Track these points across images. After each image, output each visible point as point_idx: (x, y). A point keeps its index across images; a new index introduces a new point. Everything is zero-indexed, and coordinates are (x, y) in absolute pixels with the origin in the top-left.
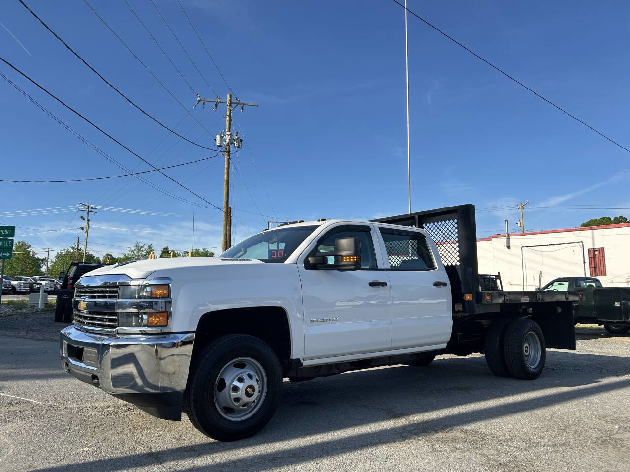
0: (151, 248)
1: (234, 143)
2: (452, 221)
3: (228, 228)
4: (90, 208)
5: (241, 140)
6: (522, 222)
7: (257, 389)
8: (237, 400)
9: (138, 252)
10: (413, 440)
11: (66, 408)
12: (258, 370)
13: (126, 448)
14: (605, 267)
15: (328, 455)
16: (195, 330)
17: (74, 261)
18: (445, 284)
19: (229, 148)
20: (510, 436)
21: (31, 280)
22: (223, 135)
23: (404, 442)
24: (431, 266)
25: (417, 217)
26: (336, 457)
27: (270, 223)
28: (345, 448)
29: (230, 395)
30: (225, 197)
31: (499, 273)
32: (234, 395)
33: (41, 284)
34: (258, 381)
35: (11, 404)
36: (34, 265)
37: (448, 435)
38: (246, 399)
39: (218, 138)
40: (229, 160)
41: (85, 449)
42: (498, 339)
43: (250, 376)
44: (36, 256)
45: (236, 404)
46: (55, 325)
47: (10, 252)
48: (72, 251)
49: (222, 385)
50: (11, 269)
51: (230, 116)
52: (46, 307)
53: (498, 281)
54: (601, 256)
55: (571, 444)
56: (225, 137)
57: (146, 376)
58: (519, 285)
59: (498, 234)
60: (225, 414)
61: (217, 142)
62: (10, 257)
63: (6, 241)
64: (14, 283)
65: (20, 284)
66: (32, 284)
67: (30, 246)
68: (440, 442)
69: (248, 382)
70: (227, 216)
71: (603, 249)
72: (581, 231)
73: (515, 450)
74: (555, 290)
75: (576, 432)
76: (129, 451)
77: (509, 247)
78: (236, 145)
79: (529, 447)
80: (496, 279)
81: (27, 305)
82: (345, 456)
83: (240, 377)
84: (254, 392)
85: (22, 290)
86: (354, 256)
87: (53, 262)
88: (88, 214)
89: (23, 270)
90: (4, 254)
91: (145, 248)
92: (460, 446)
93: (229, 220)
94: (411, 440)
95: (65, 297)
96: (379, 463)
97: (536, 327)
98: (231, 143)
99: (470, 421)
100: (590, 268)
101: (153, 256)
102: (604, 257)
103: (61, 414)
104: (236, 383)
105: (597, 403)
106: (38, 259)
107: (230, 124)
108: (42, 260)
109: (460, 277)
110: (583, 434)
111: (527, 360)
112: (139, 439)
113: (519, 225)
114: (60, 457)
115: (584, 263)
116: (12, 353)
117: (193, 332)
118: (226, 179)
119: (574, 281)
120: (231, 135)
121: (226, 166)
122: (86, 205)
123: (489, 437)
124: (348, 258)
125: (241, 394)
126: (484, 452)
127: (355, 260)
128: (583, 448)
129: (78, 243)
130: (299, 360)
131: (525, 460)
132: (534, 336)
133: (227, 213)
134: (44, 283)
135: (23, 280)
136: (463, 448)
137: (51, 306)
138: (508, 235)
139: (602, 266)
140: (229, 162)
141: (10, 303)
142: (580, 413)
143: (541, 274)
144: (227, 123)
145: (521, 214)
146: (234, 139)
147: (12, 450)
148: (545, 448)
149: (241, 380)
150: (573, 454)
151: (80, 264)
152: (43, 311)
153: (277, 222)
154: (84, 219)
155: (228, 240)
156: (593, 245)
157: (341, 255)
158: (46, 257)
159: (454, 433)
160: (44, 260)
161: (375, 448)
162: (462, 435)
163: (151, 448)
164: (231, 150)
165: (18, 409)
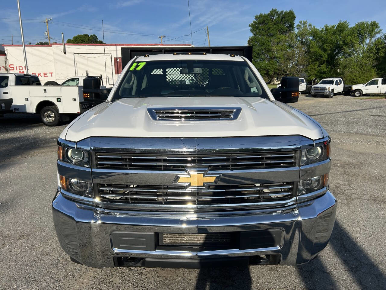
54: (121, 62)
59: (55, 43)
72: (110, 46)
77: (65, 53)
100: (115, 69)
115: (112, 66)
138: (64, 44)
143: (87, 72)
156: (117, 55)
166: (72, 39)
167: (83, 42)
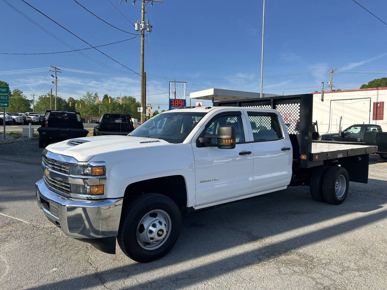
0: (97, 95)
1: (147, 29)
2: (296, 104)
3: (144, 86)
4: (57, 69)
5: (152, 27)
6: (331, 81)
7: (165, 231)
8: (152, 239)
9: (89, 98)
10: (266, 262)
11: (44, 228)
12: (165, 216)
13: (81, 269)
14: (383, 114)
15: (211, 277)
16: (123, 196)
17: (48, 110)
18: (289, 149)
19: (144, 32)
20: (329, 259)
21: (24, 116)
22: (139, 23)
23: (260, 264)
24: (280, 137)
25: (272, 100)
26: (217, 279)
27: (171, 83)
28: (222, 269)
29: (147, 235)
30: (141, 65)
31: (317, 121)
32: (150, 236)
33: (31, 118)
34: (165, 225)
35: (9, 224)
36: (25, 105)
37: (289, 257)
38: (157, 238)
39: (136, 25)
40: (144, 40)
41: (54, 269)
42: (319, 179)
43: (160, 223)
44: (27, 99)
45: (152, 241)
46: (39, 150)
47: (8, 103)
48: (48, 97)
49: (142, 229)
50: (12, 107)
51: (144, 10)
52: (34, 136)
53: (316, 126)
54: (382, 107)
55: (369, 267)
56: (141, 25)
57: (91, 222)
58: (327, 124)
59: (316, 92)
60: (144, 246)
61: (136, 28)
62: (8, 106)
63: (4, 96)
64: (14, 117)
65: (17, 118)
66: (25, 118)
67: (22, 92)
68: (284, 265)
69: (159, 227)
70: (143, 78)
71: (383, 103)
72: (370, 91)
73: (333, 274)
74: (351, 132)
75: (371, 256)
76: (83, 272)
77: (322, 100)
78: (148, 30)
79: (342, 271)
80: (314, 125)
81: (21, 135)
82: (222, 278)
83: (154, 224)
84: (163, 233)
85: (19, 122)
86: (230, 139)
87: (37, 102)
88: (56, 73)
89: (19, 107)
90: (4, 104)
91: (93, 95)
92: (296, 269)
93: (144, 81)
94: (265, 262)
95: (44, 133)
96: (245, 285)
97: (345, 172)
98: (145, 29)
99: (302, 244)
100: (373, 115)
101: (98, 100)
102: (383, 108)
103: (40, 234)
104: (151, 228)
105: (383, 228)
106: (28, 100)
107: (144, 15)
108: (31, 101)
109: (299, 143)
110: (376, 258)
111: (336, 192)
112: (90, 260)
113: (329, 84)
114: (38, 277)
115: (370, 111)
116: (11, 177)
117: (122, 198)
118: (142, 53)
119: (364, 127)
120: (144, 23)
121: (142, 45)
122: (54, 67)
123: (315, 260)
124: (227, 140)
125: (154, 235)
126: (313, 275)
127: (232, 142)
128: (378, 272)
129: (51, 92)
130: (192, 207)
131: (341, 284)
132: (343, 177)
133: (143, 77)
134: (32, 117)
135: (19, 115)
136: (299, 271)
137: (36, 136)
138: (323, 92)
139: (381, 114)
140: (144, 42)
141: (12, 134)
142: (372, 237)
143: (341, 118)
144: (142, 15)
145: (331, 76)
146: (147, 26)
147: (8, 270)
148: (353, 271)
149: (154, 226)
150: (372, 279)
151: (52, 111)
152: (32, 139)
153: (175, 82)
154: (53, 77)
155: (144, 94)
156: (377, 100)
157: (222, 138)
158: (32, 100)
159: (292, 256)
160: (32, 101)
161: (242, 270)
162: (298, 258)
163: (97, 269)
164: (145, 34)
165: (14, 229)
166: (367, 84)
167: (379, 86)
